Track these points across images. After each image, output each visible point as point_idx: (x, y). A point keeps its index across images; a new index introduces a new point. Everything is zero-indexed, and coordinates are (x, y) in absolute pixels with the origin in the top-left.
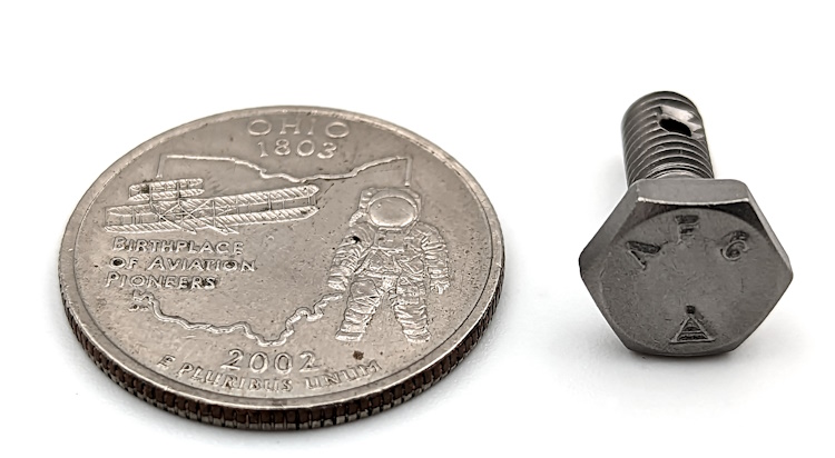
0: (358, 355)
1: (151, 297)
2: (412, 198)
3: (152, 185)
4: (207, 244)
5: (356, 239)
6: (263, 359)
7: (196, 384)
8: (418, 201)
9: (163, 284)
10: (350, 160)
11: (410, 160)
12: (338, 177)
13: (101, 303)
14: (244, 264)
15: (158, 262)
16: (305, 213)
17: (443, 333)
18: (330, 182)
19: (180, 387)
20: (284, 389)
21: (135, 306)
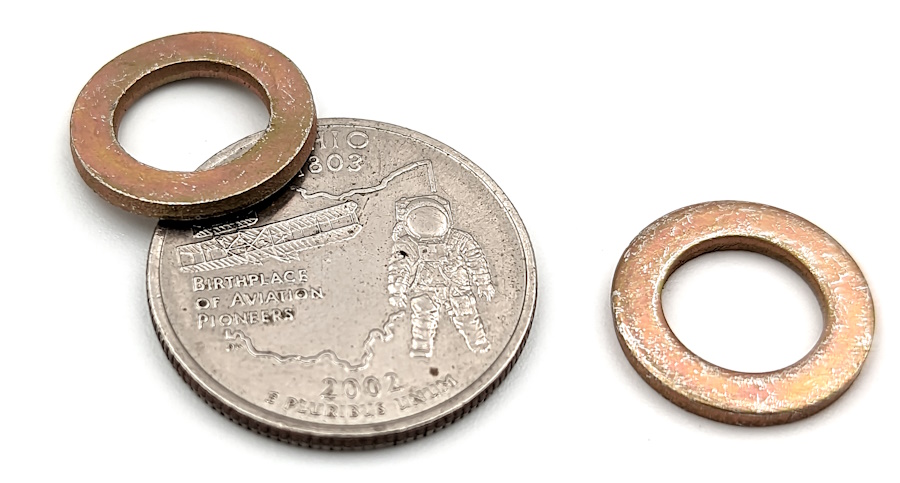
0: (434, 372)
1: (241, 335)
2: (442, 205)
4: (275, 275)
5: (403, 253)
6: (354, 386)
7: (303, 418)
8: (448, 207)
9: (248, 320)
10: (377, 170)
11: (430, 167)
12: (371, 190)
13: (200, 347)
14: (313, 291)
15: (238, 299)
16: (352, 232)
17: (501, 340)
18: (366, 197)
19: (291, 423)
20: (381, 412)
21: (231, 346)
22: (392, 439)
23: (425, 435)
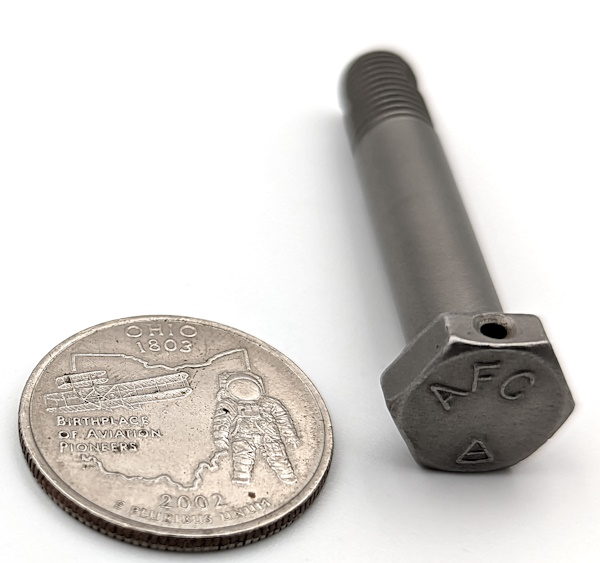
0: (252, 495)
1: (94, 459)
2: (256, 379)
3: (71, 376)
4: (122, 418)
5: (225, 410)
6: (187, 501)
9: (101, 449)
10: (204, 353)
11: (246, 352)
12: (199, 366)
14: (153, 432)
15: (92, 433)
16: (184, 393)
17: (306, 476)
18: (195, 370)
19: (134, 524)
20: (208, 522)
21: (86, 466)
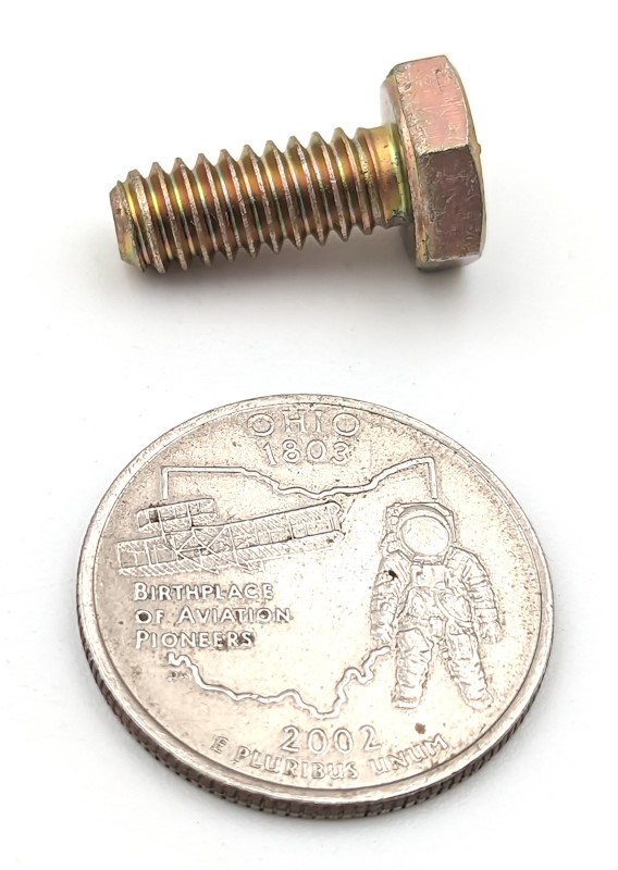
0: (420, 729)
1: (186, 659)
2: (444, 517)
3: (158, 509)
4: (234, 588)
5: (392, 574)
6: (321, 739)
7: (256, 774)
8: (450, 519)
9: (198, 643)
10: (367, 466)
11: (432, 466)
12: (357, 490)
13: (137, 673)
14: (279, 613)
15: (186, 614)
16: (331, 541)
17: (505, 695)
18: (351, 498)
19: (241, 779)
20: (351, 776)
21: (174, 674)
22: (364, 809)
23: (404, 807)
